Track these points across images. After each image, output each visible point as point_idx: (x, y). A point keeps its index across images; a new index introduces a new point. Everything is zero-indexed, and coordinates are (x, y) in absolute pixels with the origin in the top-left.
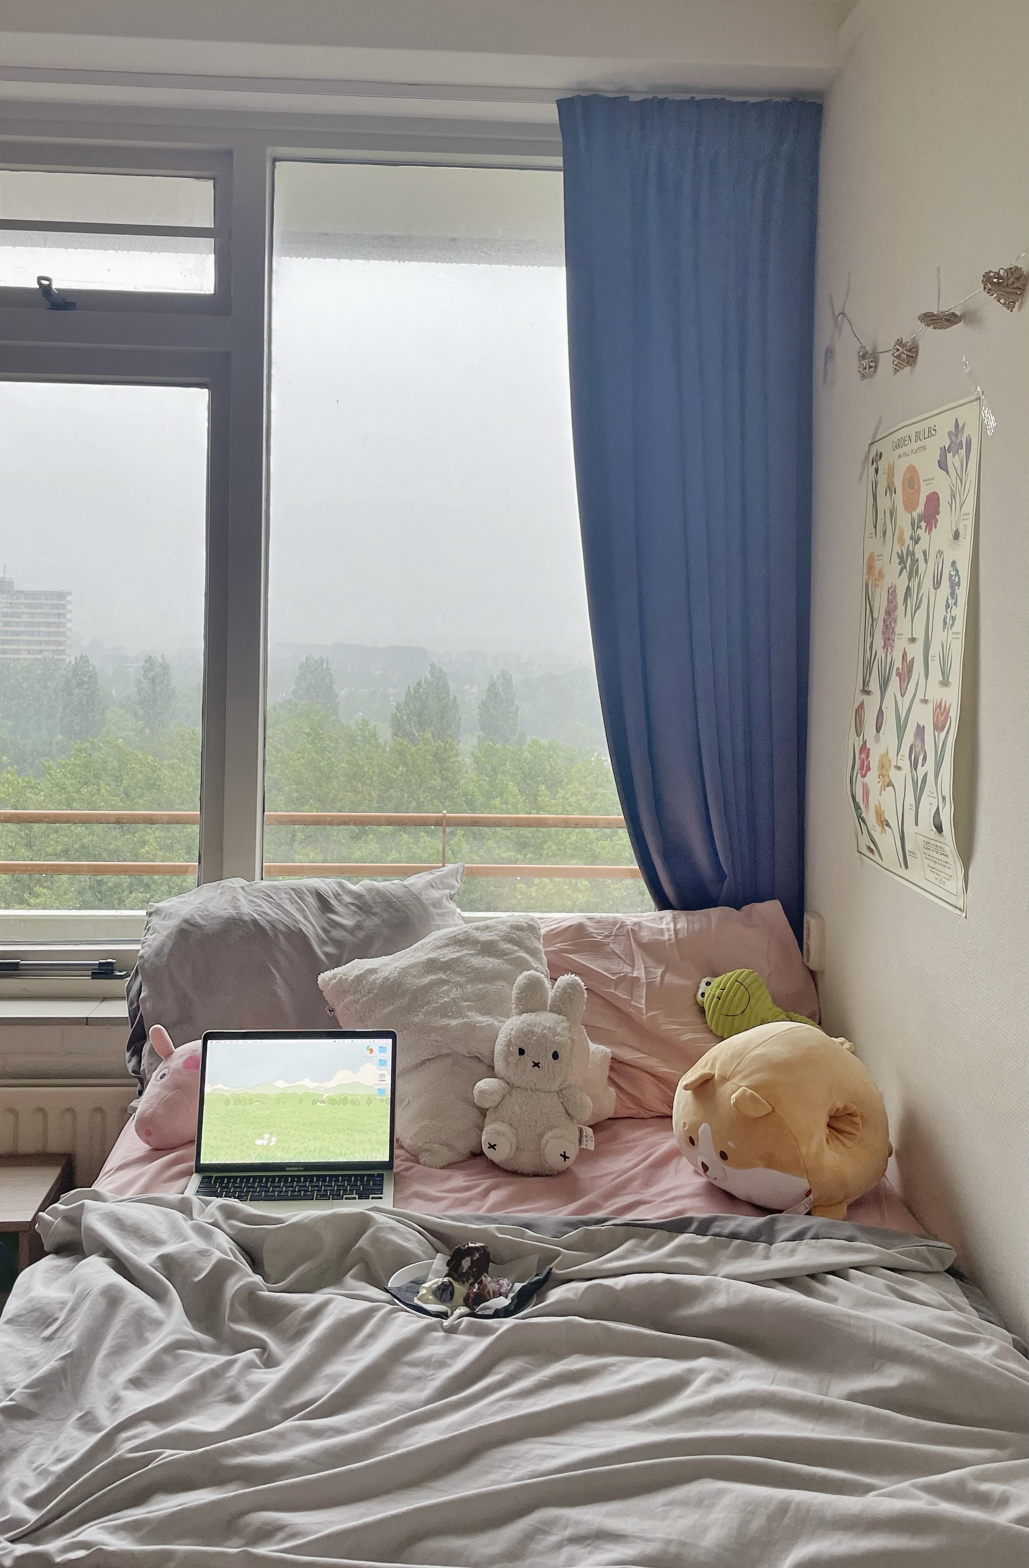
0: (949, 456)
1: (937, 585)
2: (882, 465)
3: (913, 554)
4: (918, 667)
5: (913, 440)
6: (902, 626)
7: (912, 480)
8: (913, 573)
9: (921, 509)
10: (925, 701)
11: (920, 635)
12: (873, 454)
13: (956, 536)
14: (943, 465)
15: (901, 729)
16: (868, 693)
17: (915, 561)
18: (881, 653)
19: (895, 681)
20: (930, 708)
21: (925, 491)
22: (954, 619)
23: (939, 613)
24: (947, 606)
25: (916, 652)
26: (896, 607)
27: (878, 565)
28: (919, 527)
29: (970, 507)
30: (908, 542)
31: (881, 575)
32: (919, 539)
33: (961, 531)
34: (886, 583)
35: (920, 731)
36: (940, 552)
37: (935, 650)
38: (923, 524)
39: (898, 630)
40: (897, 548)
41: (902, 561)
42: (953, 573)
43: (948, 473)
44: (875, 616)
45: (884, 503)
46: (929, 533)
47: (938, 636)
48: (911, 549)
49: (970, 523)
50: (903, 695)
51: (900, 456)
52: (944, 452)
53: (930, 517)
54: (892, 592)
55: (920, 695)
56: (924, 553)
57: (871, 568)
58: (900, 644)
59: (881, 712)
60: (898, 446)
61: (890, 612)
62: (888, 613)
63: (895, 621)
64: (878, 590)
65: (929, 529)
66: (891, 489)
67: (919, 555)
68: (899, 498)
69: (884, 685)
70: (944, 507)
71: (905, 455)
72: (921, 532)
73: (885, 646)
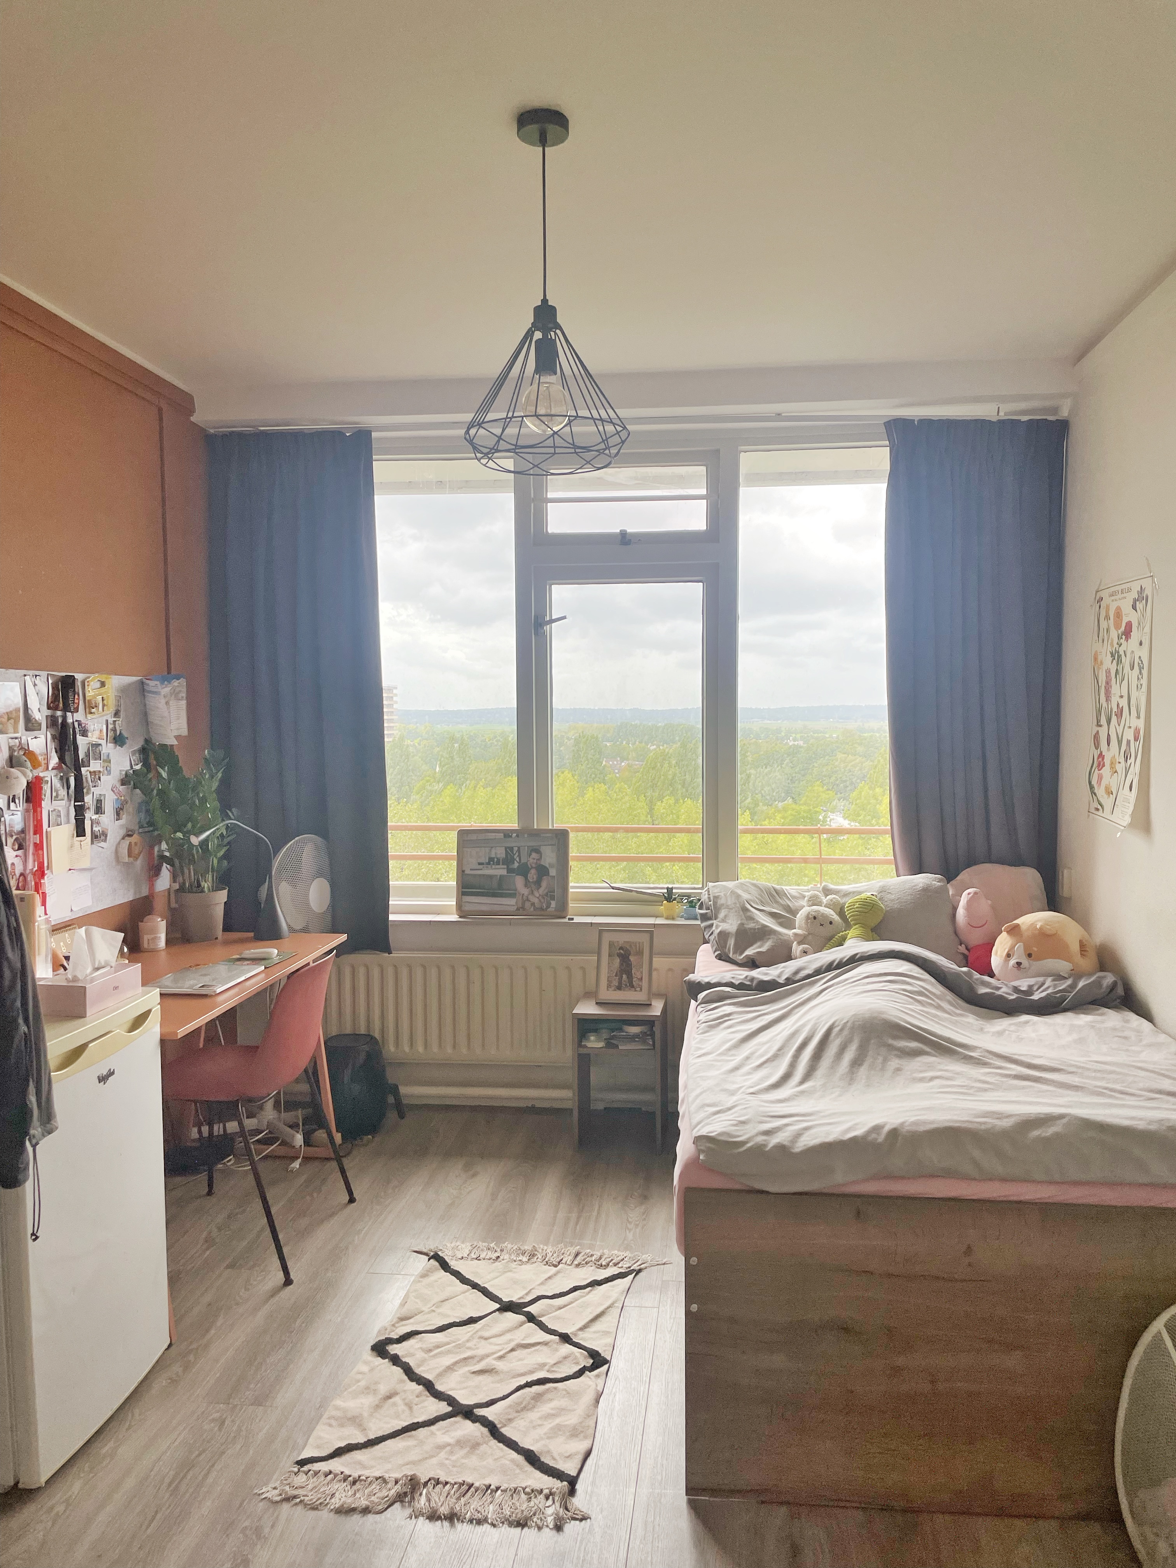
0: (1137, 603)
1: (1132, 668)
2: (1103, 604)
3: (1118, 652)
4: (1126, 710)
5: (1120, 592)
6: (1115, 689)
7: (1118, 614)
8: (1119, 661)
9: (1123, 628)
10: (1130, 727)
11: (1125, 694)
12: (1098, 598)
13: (1141, 644)
14: (1134, 607)
15: (1120, 742)
16: (1101, 726)
17: (1119, 656)
18: (1105, 705)
19: (1114, 718)
20: (1132, 730)
21: (1125, 620)
22: (1141, 685)
23: (1134, 683)
24: (1138, 679)
25: (1124, 703)
26: (1111, 680)
27: (1099, 658)
28: (1122, 638)
29: (1147, 629)
30: (1116, 646)
31: (1102, 663)
32: (1121, 644)
33: (1143, 642)
34: (1105, 667)
35: (1128, 742)
36: (1133, 652)
37: (1133, 702)
38: (1124, 637)
39: (1113, 692)
40: (1110, 649)
41: (1112, 655)
42: (1140, 662)
43: (1136, 611)
44: (1100, 685)
45: (1104, 624)
46: (1127, 641)
47: (1134, 694)
48: (1117, 649)
49: (1148, 637)
50: (1119, 725)
51: (1113, 601)
52: (1135, 601)
53: (1127, 633)
54: (1108, 672)
55: (1127, 725)
56: (1125, 652)
57: (1096, 659)
58: (1115, 700)
59: (1109, 735)
60: (1112, 595)
61: (1108, 683)
62: (1107, 683)
63: (1111, 687)
64: (1101, 671)
65: (1127, 639)
66: (1107, 617)
67: (1122, 653)
68: (1111, 621)
69: (1109, 722)
70: (1134, 628)
71: (1116, 600)
72: (1123, 641)
73: (1107, 700)
